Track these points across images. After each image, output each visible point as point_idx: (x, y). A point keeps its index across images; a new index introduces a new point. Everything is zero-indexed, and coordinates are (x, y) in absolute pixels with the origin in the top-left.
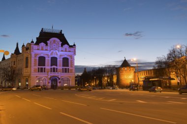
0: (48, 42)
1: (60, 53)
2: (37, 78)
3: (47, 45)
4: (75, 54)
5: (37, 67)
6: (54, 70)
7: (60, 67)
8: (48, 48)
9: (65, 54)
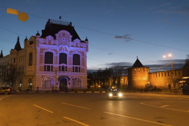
0: (57, 35)
1: (70, 49)
2: (43, 78)
3: (55, 38)
4: (87, 50)
5: (43, 65)
6: (63, 69)
7: (70, 65)
8: (57, 42)
9: (76, 50)
